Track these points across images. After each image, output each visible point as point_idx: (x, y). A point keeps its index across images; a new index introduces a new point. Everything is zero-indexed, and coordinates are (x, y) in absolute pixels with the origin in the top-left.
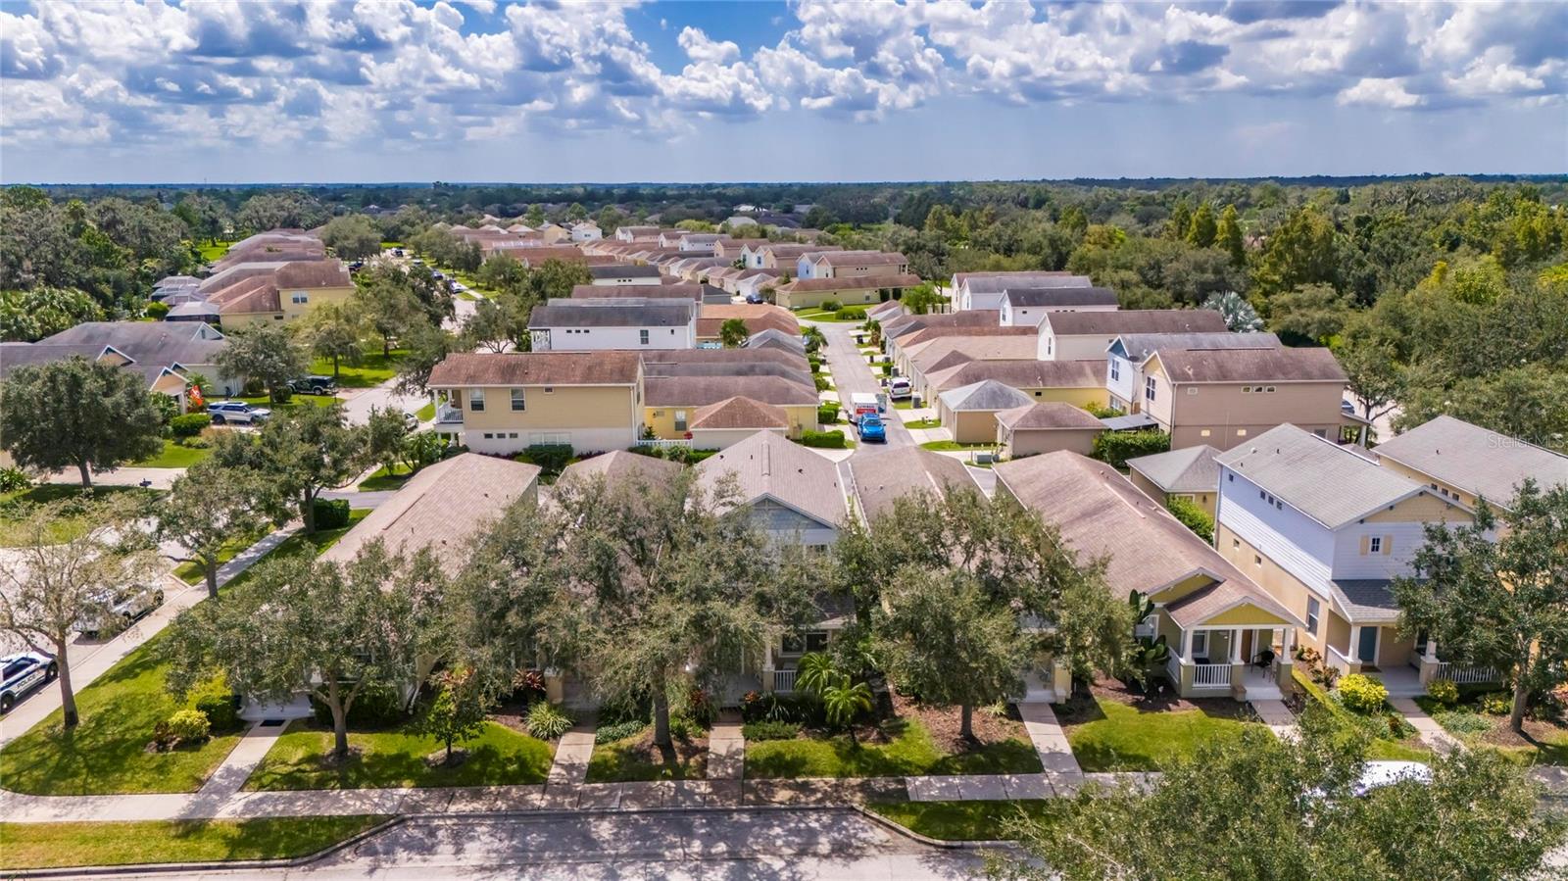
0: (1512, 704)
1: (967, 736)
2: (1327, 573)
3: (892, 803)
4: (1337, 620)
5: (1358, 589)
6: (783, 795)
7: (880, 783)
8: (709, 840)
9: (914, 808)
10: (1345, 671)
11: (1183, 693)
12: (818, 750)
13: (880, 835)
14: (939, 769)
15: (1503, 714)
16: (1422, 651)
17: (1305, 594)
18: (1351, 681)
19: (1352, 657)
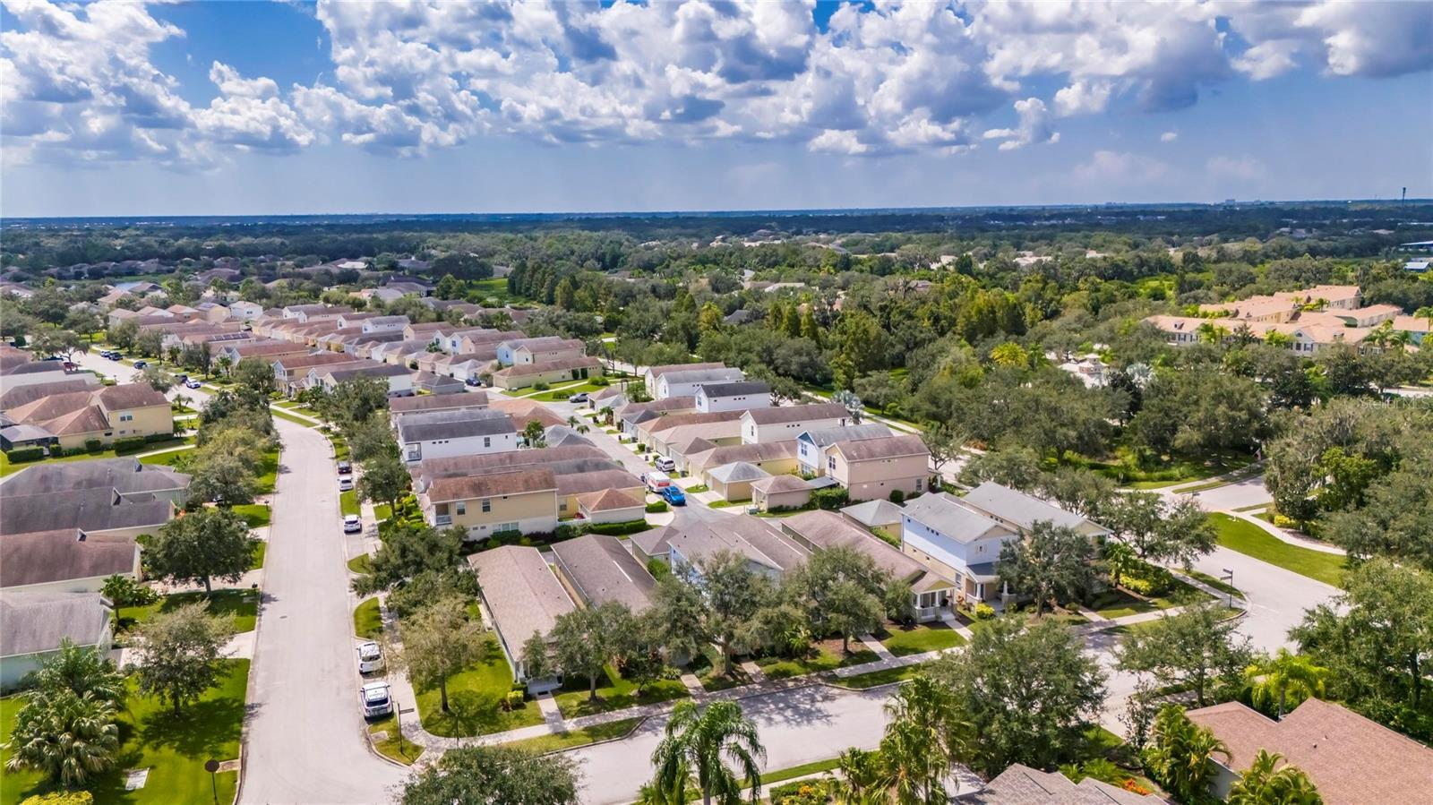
0: (1037, 608)
1: (847, 652)
2: (964, 563)
3: (834, 679)
4: (970, 583)
5: (978, 568)
6: (790, 684)
7: (823, 673)
8: (776, 704)
9: (843, 680)
10: (975, 603)
11: (919, 621)
12: (792, 666)
13: (836, 691)
14: (842, 665)
15: (1034, 612)
16: (1002, 591)
17: (954, 573)
18: (979, 607)
19: (978, 597)
